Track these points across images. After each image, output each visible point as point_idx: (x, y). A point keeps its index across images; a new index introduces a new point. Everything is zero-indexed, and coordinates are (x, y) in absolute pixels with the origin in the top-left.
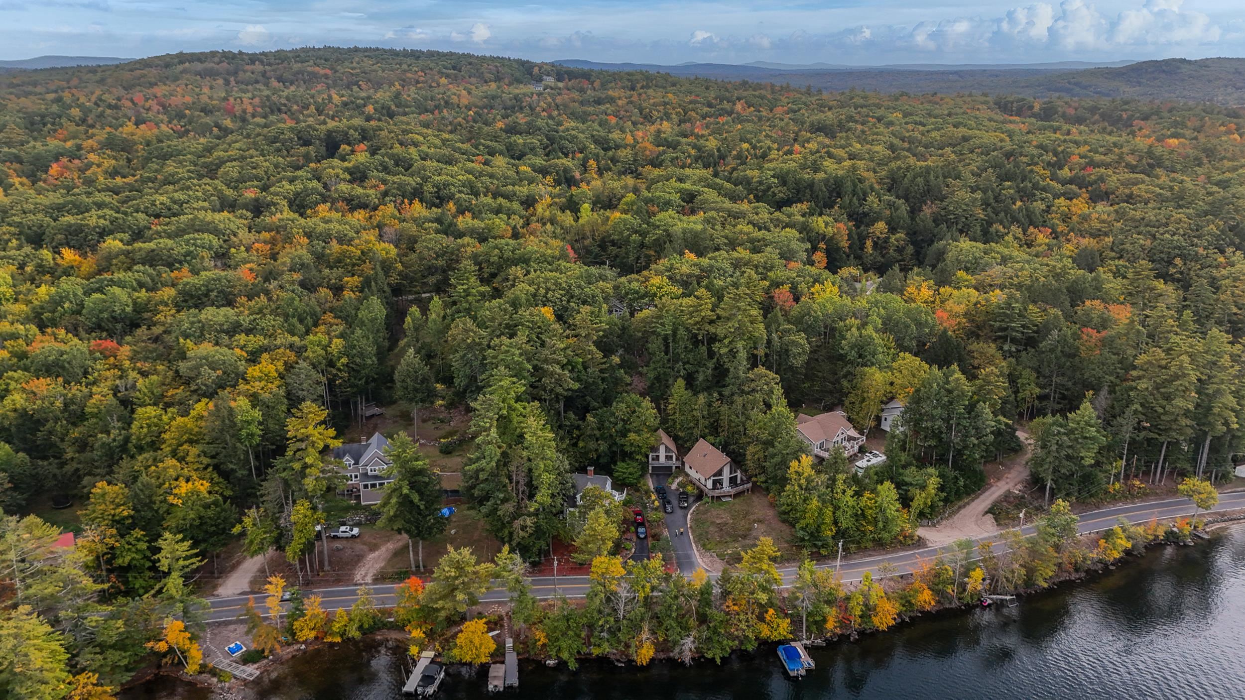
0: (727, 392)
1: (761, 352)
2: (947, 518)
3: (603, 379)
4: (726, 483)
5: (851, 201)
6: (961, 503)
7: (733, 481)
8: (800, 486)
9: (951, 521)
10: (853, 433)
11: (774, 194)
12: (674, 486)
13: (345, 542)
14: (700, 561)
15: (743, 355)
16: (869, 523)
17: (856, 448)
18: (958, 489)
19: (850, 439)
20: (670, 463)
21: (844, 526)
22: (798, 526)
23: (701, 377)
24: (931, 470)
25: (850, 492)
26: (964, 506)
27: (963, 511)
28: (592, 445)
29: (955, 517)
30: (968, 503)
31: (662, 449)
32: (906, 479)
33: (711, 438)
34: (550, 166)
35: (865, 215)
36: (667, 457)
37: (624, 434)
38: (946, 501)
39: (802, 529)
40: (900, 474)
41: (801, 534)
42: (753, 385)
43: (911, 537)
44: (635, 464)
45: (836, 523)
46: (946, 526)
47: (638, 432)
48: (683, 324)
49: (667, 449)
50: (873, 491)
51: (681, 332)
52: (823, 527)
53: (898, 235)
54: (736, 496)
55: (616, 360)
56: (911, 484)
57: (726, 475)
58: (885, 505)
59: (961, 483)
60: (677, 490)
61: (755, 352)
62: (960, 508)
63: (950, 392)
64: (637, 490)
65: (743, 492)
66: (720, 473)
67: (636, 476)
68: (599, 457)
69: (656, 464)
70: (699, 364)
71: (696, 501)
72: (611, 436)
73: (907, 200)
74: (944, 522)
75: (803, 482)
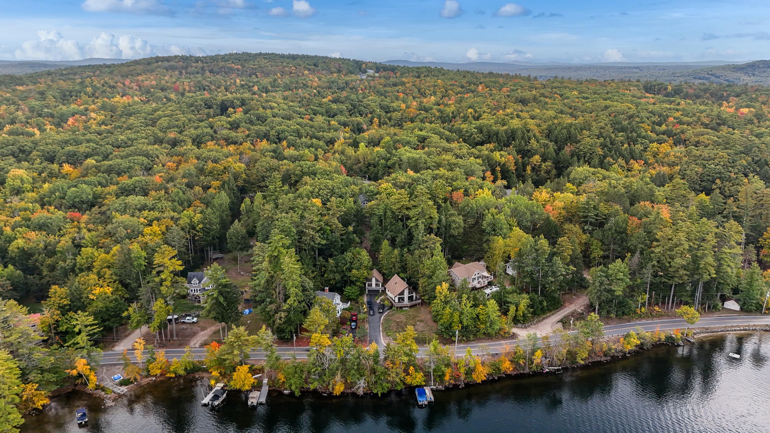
0: (412, 248)
1: (435, 226)
2: (535, 324)
3: (342, 240)
4: (406, 299)
5: (520, 143)
6: (545, 316)
7: (410, 298)
8: (441, 300)
9: (537, 326)
10: (486, 274)
11: (474, 138)
12: (378, 301)
13: (188, 325)
14: (383, 341)
15: (422, 227)
16: (481, 323)
17: (486, 282)
18: (543, 307)
19: (484, 277)
20: (378, 288)
21: (465, 323)
22: (439, 323)
23: (398, 240)
24: (525, 295)
25: (469, 305)
26: (547, 318)
27: (545, 321)
28: (331, 276)
29: (540, 324)
30: (549, 316)
31: (374, 280)
32: (508, 300)
33: (402, 275)
34: (349, 121)
35: (529, 151)
36: (376, 284)
37: (350, 269)
38: (534, 314)
39: (442, 325)
40: (506, 297)
41: (440, 328)
42: (426, 244)
43: (508, 333)
44: (356, 288)
45: (461, 322)
46: (533, 328)
47: (358, 269)
48: (391, 209)
49: (377, 280)
50: (485, 305)
51: (389, 213)
52: (453, 324)
53: (547, 163)
54: (411, 307)
55: (351, 228)
56: (511, 303)
57: (406, 295)
58: (490, 313)
59: (545, 304)
60: (380, 303)
61: (431, 226)
62: (544, 319)
63: (537, 250)
64: (357, 303)
65: (416, 305)
66: (402, 293)
67: (356, 294)
68: (336, 283)
69: (370, 288)
70: (398, 232)
71: (388, 309)
72: (343, 271)
73: (556, 143)
74: (533, 326)
75: (442, 298)
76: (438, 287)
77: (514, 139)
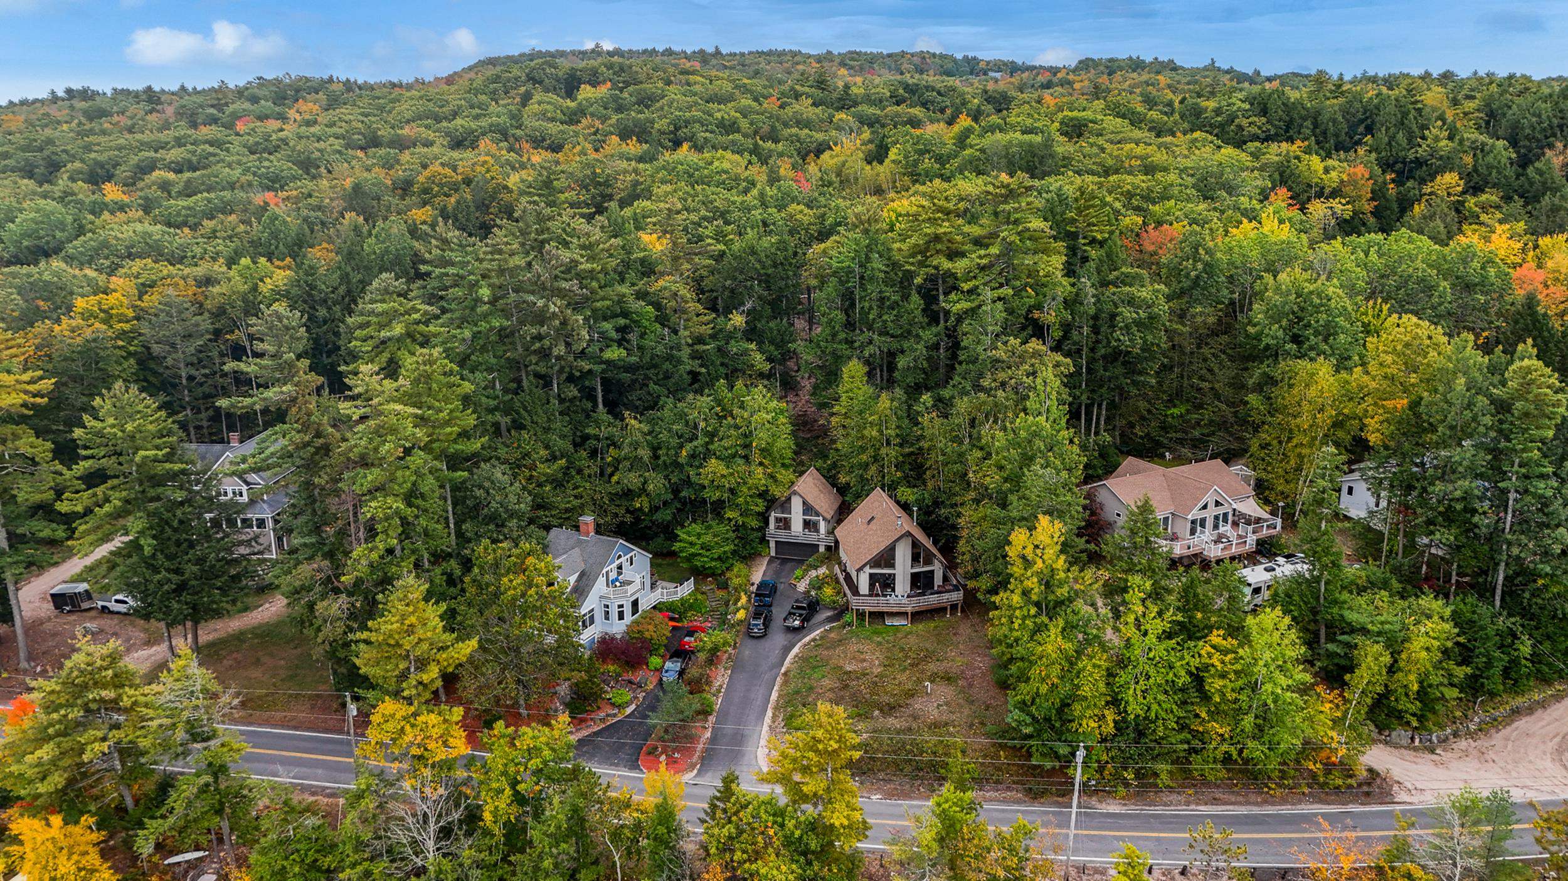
0: (946, 393)
1: (1050, 316)
2: (1472, 736)
3: (694, 356)
4: (902, 585)
5: (1392, 138)
6: (1522, 702)
7: (921, 583)
8: (1025, 593)
9: (1482, 742)
10: (1251, 507)
11: (1241, 128)
12: (802, 586)
14: (762, 753)
15: (994, 314)
16: (1215, 714)
17: (1252, 540)
19: (1238, 519)
20: (811, 538)
21: (1135, 709)
22: (1013, 698)
23: (902, 362)
24: (1431, 603)
25: (1156, 626)
26: (1530, 711)
27: (1523, 723)
28: (632, 480)
29: (1497, 738)
31: (796, 505)
32: (1352, 616)
33: (907, 494)
35: (1419, 163)
36: (807, 524)
37: (699, 458)
38: (1473, 688)
39: (1023, 706)
40: (1336, 602)
41: (1014, 716)
42: (1002, 376)
43: (1348, 772)
44: (722, 528)
45: (1115, 702)
47: (728, 460)
48: (886, 254)
49: (808, 508)
50: (1236, 630)
51: (877, 264)
52: (1077, 709)
53: (1484, 197)
54: (917, 616)
55: (738, 320)
56: (1364, 631)
57: (903, 568)
58: (1260, 670)
59: (1526, 649)
60: (807, 593)
61: (1036, 314)
62: (1517, 713)
64: (724, 586)
65: (938, 611)
66: (886, 558)
67: (717, 552)
68: (655, 509)
69: (783, 536)
70: (907, 334)
71: (830, 620)
72: (677, 465)
73: (1514, 142)
74: (1464, 744)
75: (1032, 583)
76: (1019, 537)
77: (1369, 130)
